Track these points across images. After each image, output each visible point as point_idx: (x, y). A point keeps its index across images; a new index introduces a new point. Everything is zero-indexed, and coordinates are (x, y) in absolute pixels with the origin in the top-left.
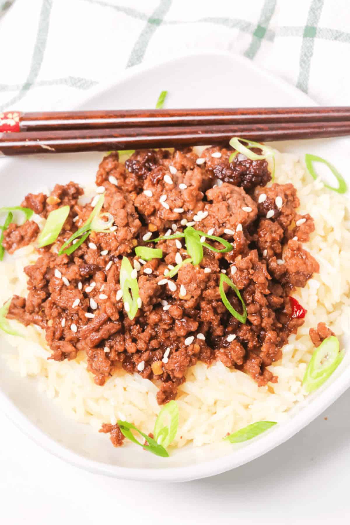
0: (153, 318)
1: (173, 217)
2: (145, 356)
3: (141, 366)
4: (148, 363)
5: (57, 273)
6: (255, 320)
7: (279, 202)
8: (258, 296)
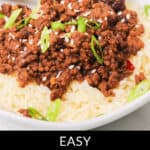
0: (55, 54)
1: (73, 14)
2: (48, 74)
3: (44, 79)
4: (49, 78)
5: (10, 34)
6: (107, 63)
7: (128, 17)
8: (111, 51)
